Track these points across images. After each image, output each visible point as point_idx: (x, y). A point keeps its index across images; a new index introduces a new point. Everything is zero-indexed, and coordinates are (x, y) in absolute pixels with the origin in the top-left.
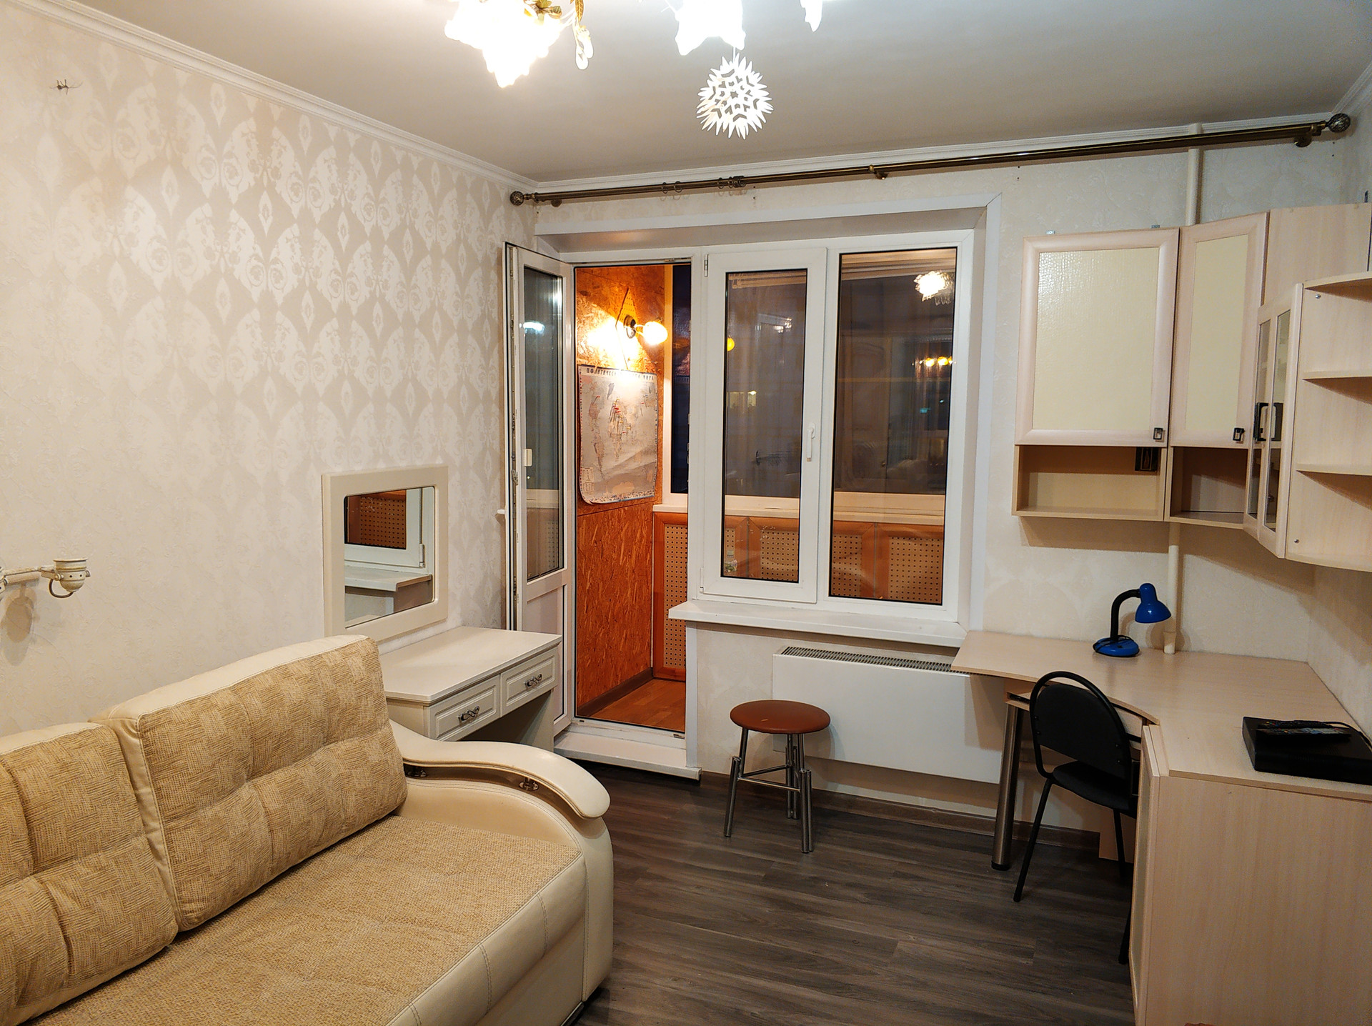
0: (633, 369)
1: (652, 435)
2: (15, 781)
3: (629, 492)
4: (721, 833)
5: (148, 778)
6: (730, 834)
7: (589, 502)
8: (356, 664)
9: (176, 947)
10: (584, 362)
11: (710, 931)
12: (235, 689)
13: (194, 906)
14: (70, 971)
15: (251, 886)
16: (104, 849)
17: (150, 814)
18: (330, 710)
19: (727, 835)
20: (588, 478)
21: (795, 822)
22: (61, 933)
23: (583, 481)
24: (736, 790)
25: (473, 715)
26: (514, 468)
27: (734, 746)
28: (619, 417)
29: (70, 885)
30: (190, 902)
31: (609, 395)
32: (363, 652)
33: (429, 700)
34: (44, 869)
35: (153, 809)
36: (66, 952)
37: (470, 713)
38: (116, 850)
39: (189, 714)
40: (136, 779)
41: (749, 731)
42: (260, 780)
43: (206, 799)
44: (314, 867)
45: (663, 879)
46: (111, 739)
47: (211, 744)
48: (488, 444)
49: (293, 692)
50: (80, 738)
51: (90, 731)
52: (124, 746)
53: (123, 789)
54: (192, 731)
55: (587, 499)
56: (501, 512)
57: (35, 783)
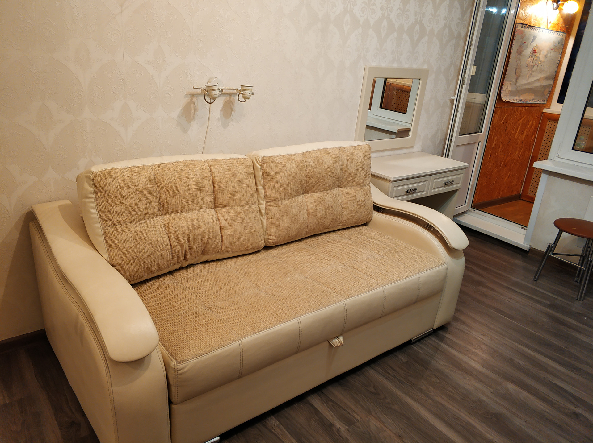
0: (551, 29)
1: (553, 69)
2: (211, 171)
3: (531, 99)
4: (532, 278)
5: (262, 183)
6: (537, 279)
7: (504, 100)
8: (360, 155)
9: (263, 252)
10: (521, 21)
11: (510, 320)
12: (303, 154)
13: (272, 238)
14: (222, 248)
15: (296, 236)
16: (240, 206)
17: (261, 197)
18: (343, 173)
19: (535, 280)
20: (507, 87)
21: (578, 284)
22: (220, 232)
23: (503, 89)
24: (546, 260)
25: (413, 191)
26: (464, 75)
27: (551, 239)
28: (535, 56)
29: (226, 216)
30: (271, 236)
31: (532, 42)
32: (364, 150)
33: (392, 179)
34: (218, 207)
35: (262, 195)
36: (221, 240)
37: (412, 190)
38: (245, 208)
39: (282, 160)
40: (258, 182)
41: (563, 232)
42: (307, 195)
43: (283, 197)
44: (324, 237)
45: (492, 289)
46: (250, 164)
47: (288, 175)
48: (454, 62)
49: (328, 161)
50: (238, 160)
51: (243, 158)
52: (255, 167)
53: (251, 185)
54: (281, 167)
55: (504, 98)
56: (453, 98)
57: (219, 173)
